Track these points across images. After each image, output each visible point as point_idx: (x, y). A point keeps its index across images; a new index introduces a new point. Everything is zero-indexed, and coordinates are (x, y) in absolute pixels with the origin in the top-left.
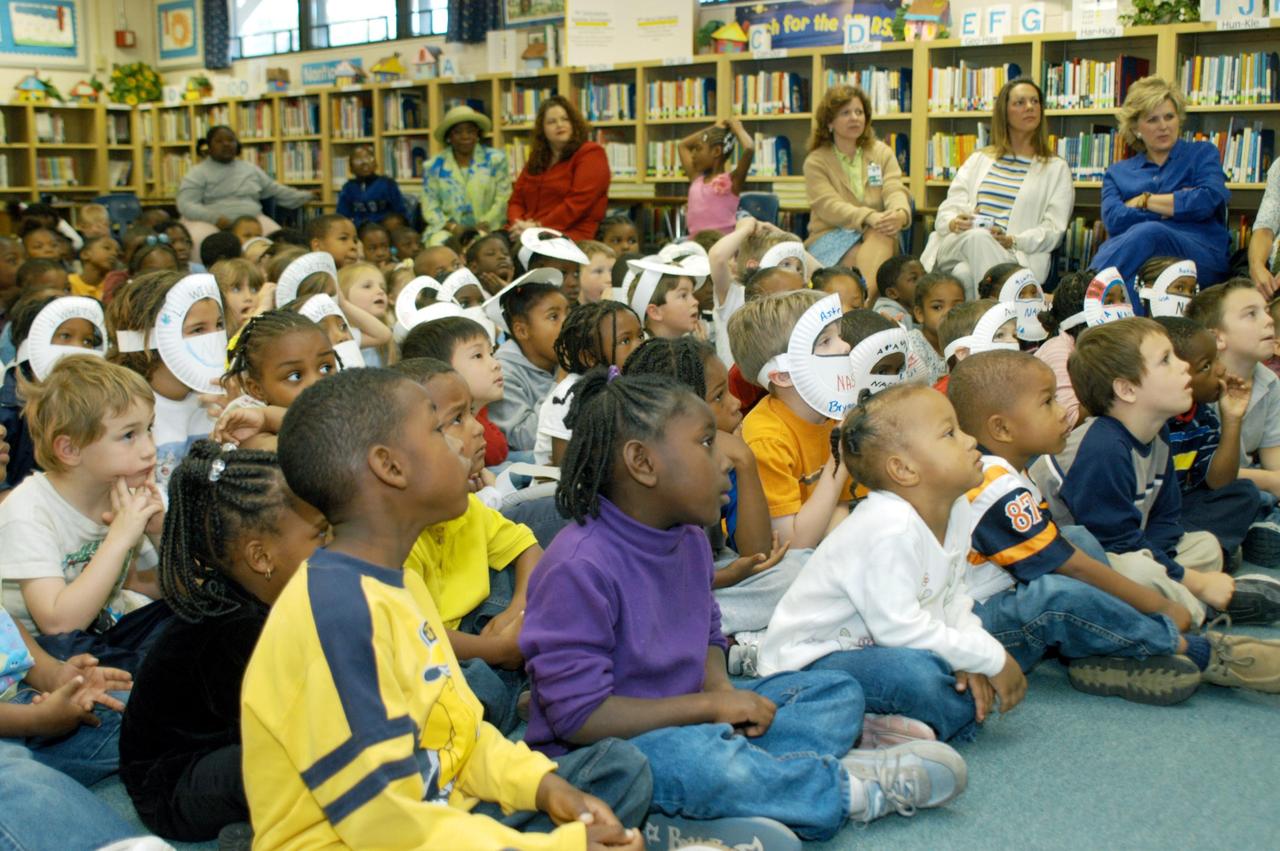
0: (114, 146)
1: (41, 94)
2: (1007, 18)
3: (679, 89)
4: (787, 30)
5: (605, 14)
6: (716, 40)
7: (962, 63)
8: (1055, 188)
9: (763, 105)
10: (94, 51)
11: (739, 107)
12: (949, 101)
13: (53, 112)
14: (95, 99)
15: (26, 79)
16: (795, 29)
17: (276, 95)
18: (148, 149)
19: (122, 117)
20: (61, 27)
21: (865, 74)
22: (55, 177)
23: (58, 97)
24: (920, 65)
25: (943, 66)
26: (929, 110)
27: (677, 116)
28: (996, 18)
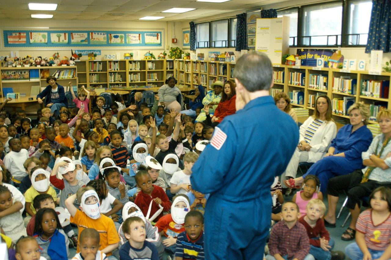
0: (169, 70)
1: (150, 57)
2: (355, 64)
3: (278, 74)
4: (308, 58)
5: (267, 48)
6: (287, 60)
7: (341, 77)
8: (328, 131)
9: (295, 82)
10: (166, 44)
11: (290, 82)
12: (337, 89)
13: (153, 62)
14: (165, 58)
15: (146, 54)
16: (310, 58)
17: (199, 61)
18: (176, 70)
19: (171, 62)
20: (158, 39)
21: (318, 76)
22: (152, 78)
23: (154, 58)
24: (330, 75)
25: (337, 77)
26: (333, 91)
27: (277, 82)
28: (352, 63)
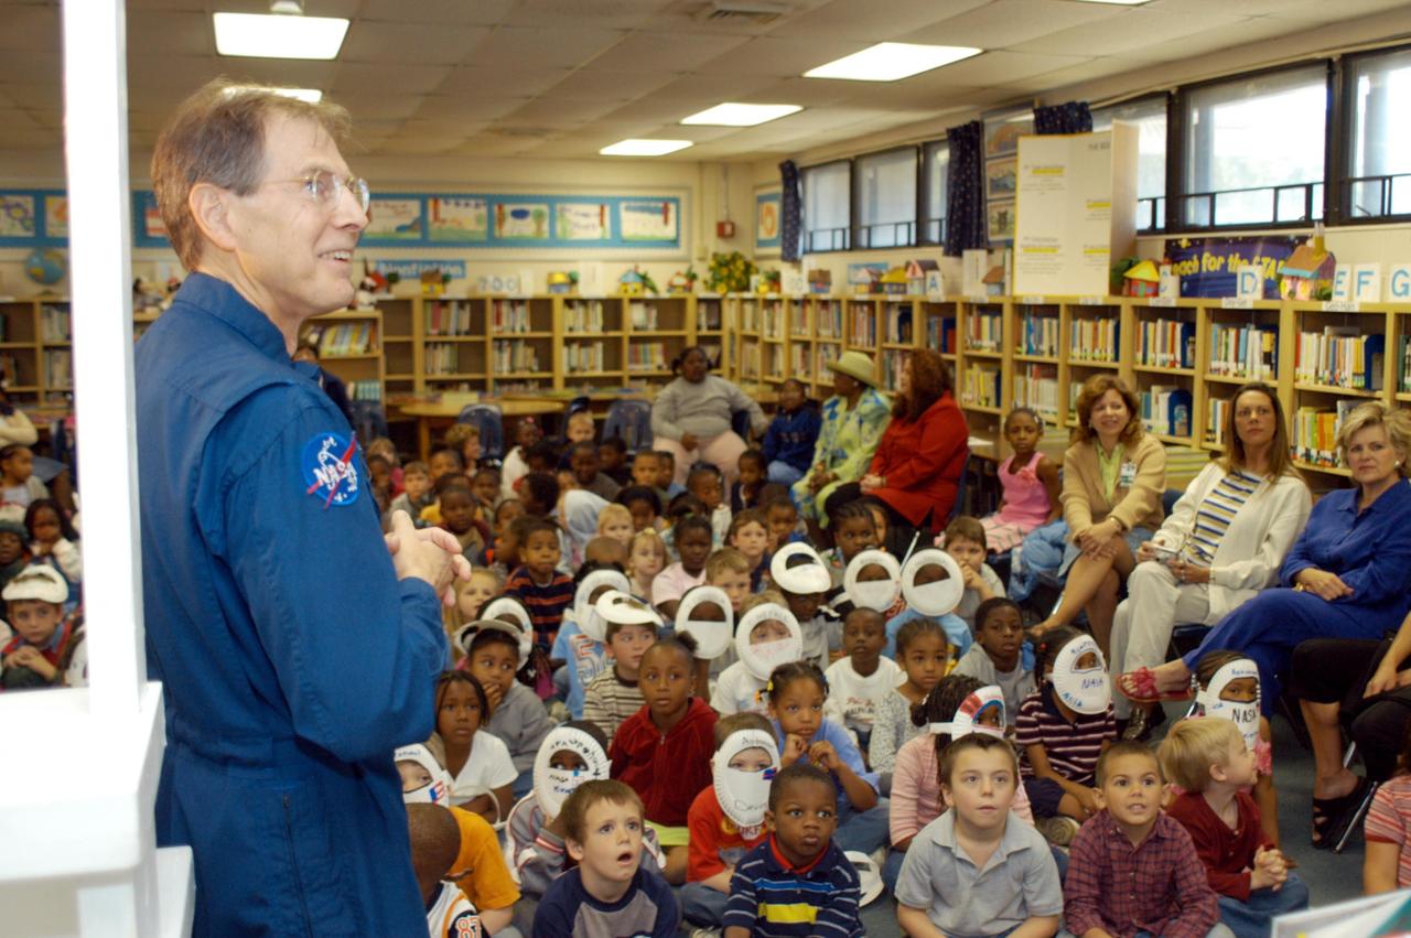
0: (704, 332)
1: (638, 286)
2: (1375, 281)
3: (1096, 329)
4: (1204, 269)
5: (1055, 240)
6: (1130, 280)
7: (1326, 329)
8: (1278, 515)
9: (1161, 357)
10: (696, 242)
11: (1140, 356)
12: (1313, 371)
13: (647, 303)
14: (688, 288)
15: (626, 275)
16: (1212, 269)
17: (813, 297)
18: (732, 335)
19: (714, 305)
20: (666, 221)
21: (1243, 331)
22: (646, 362)
23: (653, 289)
24: (1287, 324)
25: (1310, 330)
26: (1296, 380)
27: (1094, 359)
28: (1364, 278)
